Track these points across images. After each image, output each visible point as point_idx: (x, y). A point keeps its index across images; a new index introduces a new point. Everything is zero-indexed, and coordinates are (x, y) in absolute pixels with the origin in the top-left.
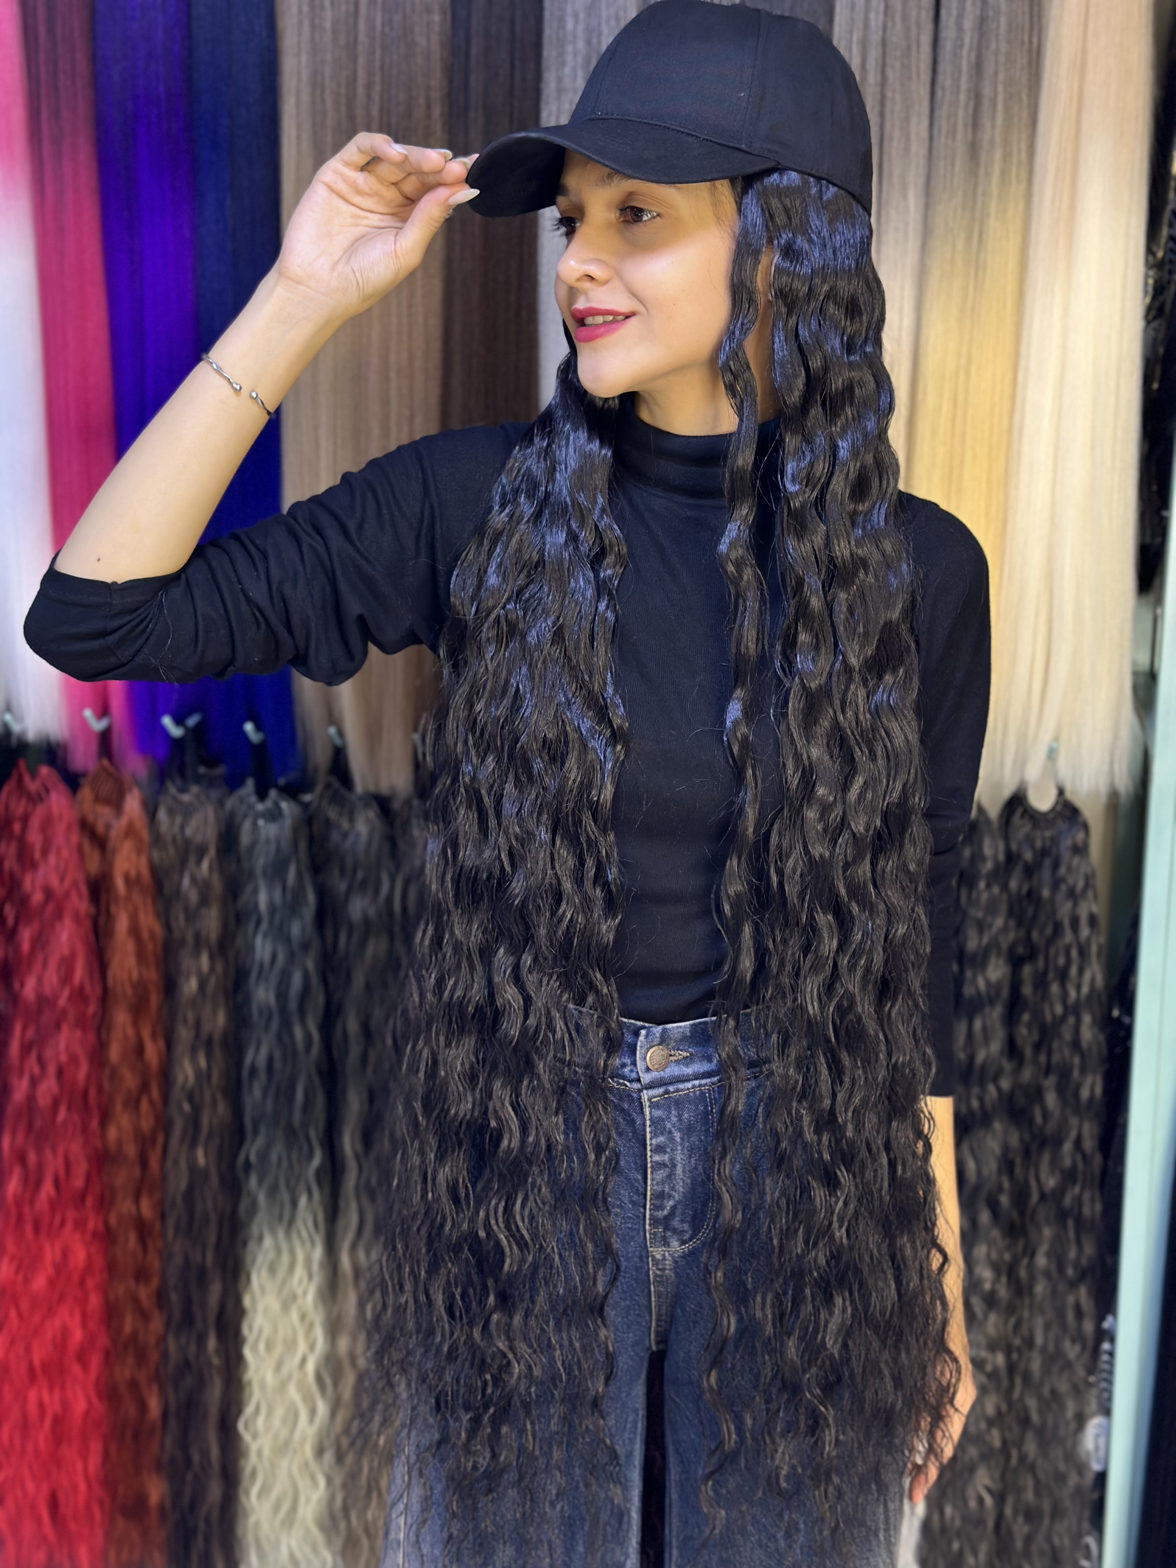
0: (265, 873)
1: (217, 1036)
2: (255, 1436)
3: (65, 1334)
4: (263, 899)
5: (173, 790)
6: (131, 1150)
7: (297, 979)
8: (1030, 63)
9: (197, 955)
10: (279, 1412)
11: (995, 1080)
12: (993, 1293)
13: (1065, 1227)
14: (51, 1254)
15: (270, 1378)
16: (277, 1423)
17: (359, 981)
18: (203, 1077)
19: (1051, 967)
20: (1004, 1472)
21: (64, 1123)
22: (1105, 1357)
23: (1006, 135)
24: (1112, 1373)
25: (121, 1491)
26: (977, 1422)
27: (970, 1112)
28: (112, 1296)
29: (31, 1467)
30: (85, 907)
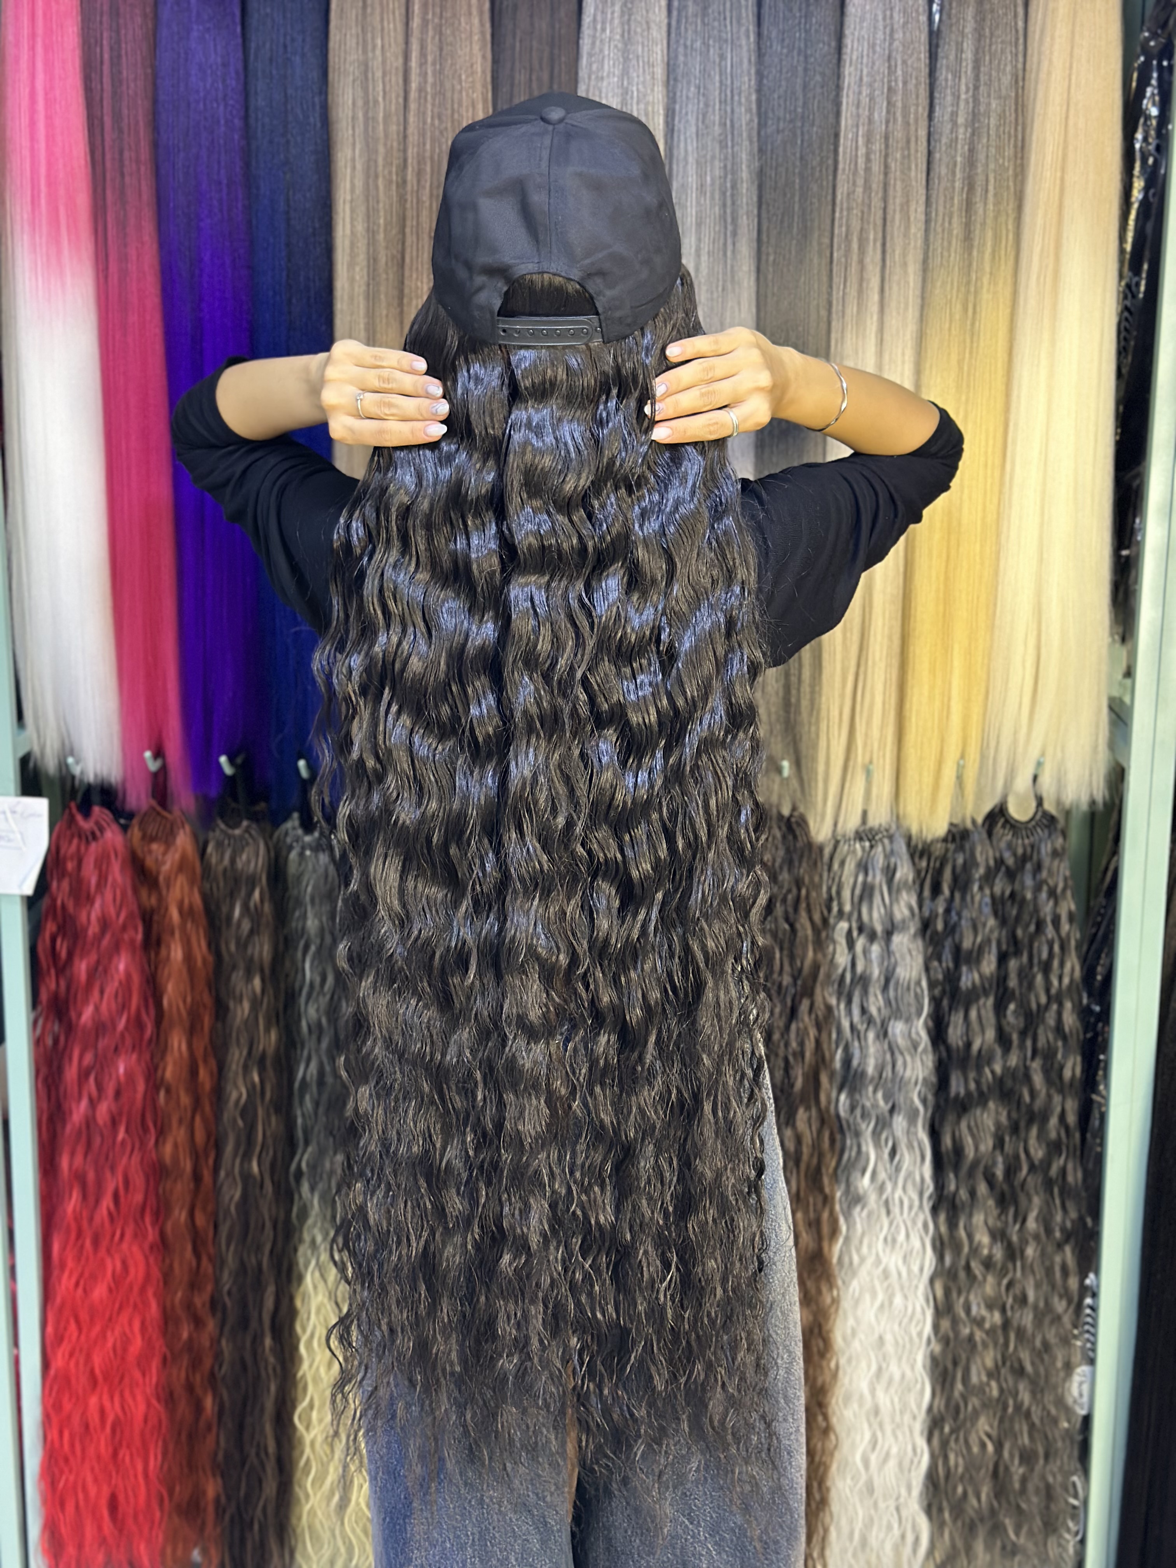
0: (313, 900)
1: (271, 1051)
2: (308, 1428)
3: (126, 1341)
4: (311, 923)
6: (186, 1164)
8: (1016, 155)
9: (249, 978)
11: (989, 1064)
12: (990, 1257)
13: (1052, 1194)
14: (111, 1265)
15: (322, 1371)
16: (329, 1416)
18: (256, 1093)
19: (1036, 961)
20: (1001, 1421)
21: (123, 1142)
22: (1088, 1311)
23: (996, 218)
24: (1094, 1325)
25: (178, 1489)
26: (979, 1375)
27: (968, 1094)
28: (168, 1304)
29: (92, 1469)
30: (140, 937)
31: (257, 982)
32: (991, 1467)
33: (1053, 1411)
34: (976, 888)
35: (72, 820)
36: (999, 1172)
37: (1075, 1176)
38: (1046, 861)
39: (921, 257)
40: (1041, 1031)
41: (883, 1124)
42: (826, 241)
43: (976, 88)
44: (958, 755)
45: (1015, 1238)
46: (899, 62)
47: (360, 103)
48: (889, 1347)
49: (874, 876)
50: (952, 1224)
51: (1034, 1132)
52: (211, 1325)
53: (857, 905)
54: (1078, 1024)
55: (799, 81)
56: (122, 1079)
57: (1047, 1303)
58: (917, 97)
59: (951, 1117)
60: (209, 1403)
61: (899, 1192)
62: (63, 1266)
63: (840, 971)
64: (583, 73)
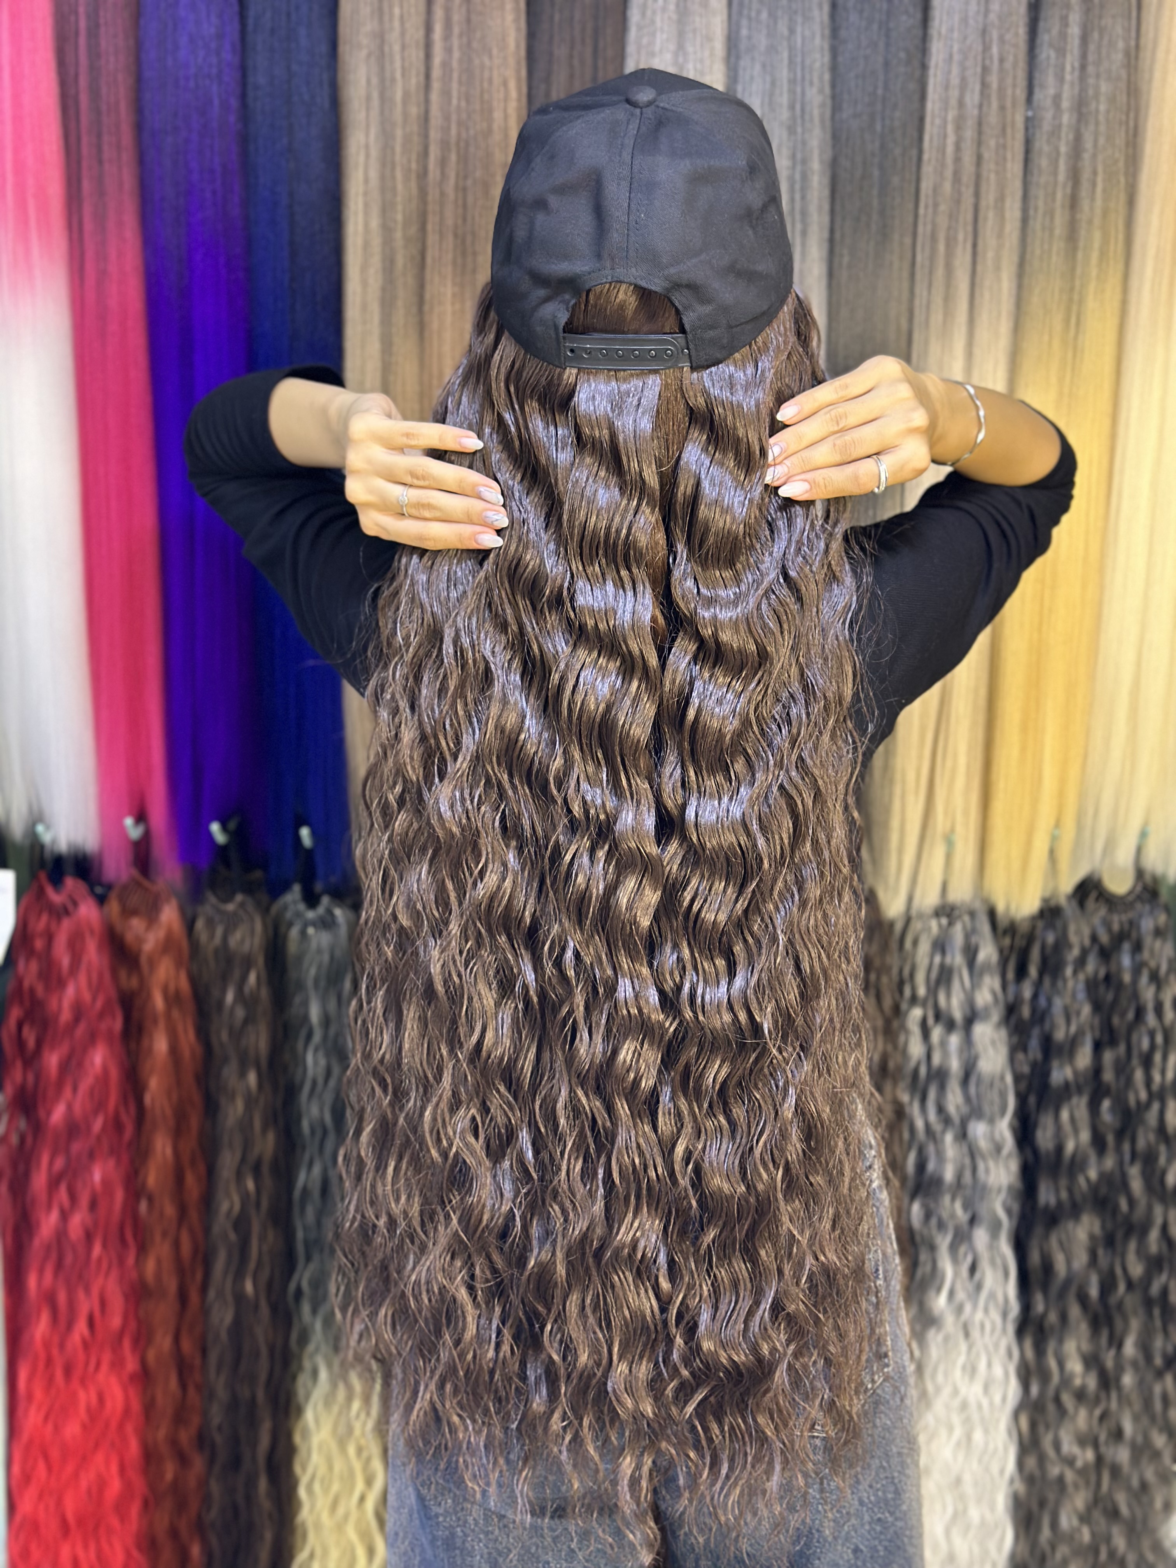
0: (316, 984)
1: (266, 1158)
4: (314, 1011)
5: (212, 900)
6: (170, 1283)
9: (243, 1072)
10: (335, 1554)
13: (1150, 1315)
14: (86, 1398)
15: (326, 1518)
18: (251, 1204)
19: (1135, 1053)
21: (100, 1260)
23: (1104, 216)
26: (1070, 1519)
27: (1060, 1203)
28: (150, 1442)
30: (118, 1025)
31: (252, 1078)
33: (1150, 1557)
34: (1068, 972)
35: (41, 893)
36: (1094, 1292)
38: (1148, 940)
39: (1015, 259)
40: (1140, 1133)
41: (962, 1237)
42: (908, 241)
43: (1083, 68)
44: (1052, 822)
45: (1110, 1365)
46: (995, 38)
47: (375, 81)
48: (968, 1488)
49: (953, 958)
50: (1040, 1350)
51: (1132, 1246)
52: (198, 1464)
53: (933, 991)
55: (880, 59)
56: (98, 1187)
57: (1146, 1438)
58: (1015, 78)
59: (1039, 1230)
60: (196, 1551)
61: (979, 1315)
62: (30, 1397)
63: (912, 1064)
64: (631, 50)
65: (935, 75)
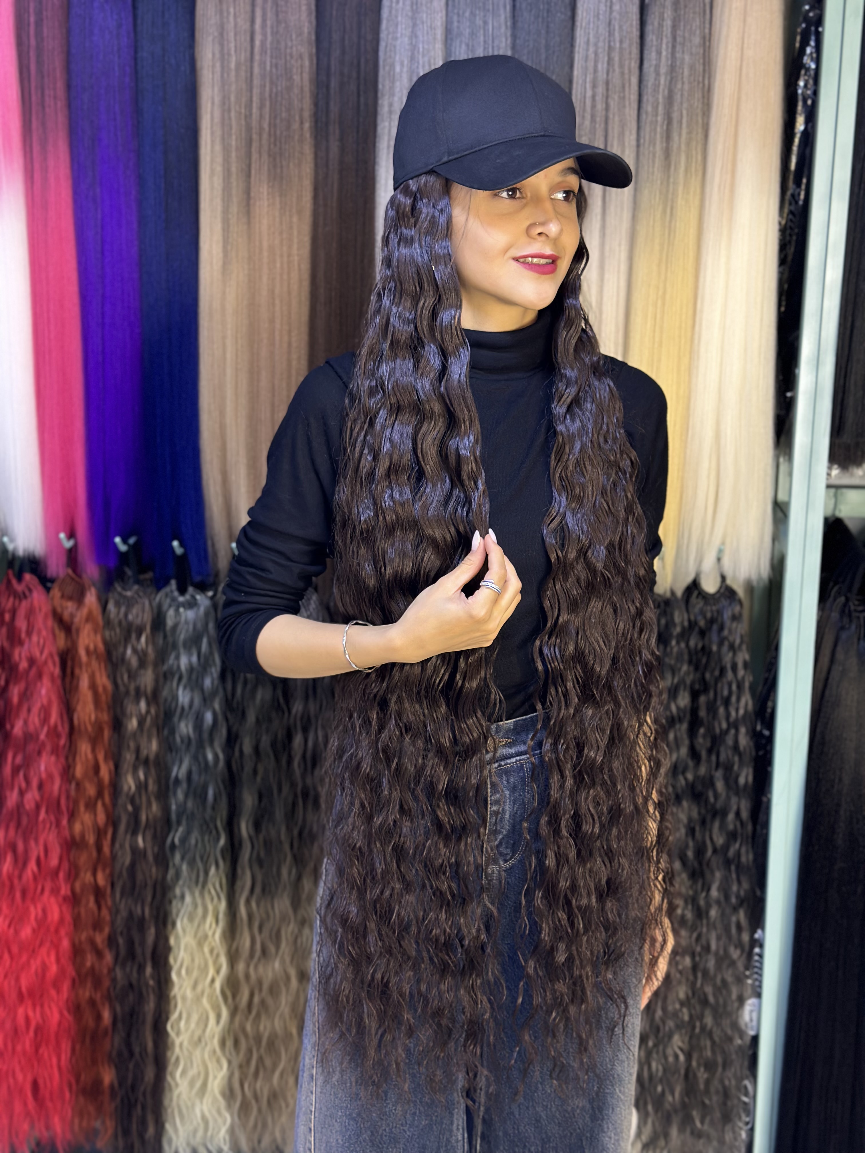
0: (185, 645)
1: (152, 757)
2: (178, 1034)
3: (45, 968)
4: (184, 661)
5: (119, 589)
6: (91, 839)
7: (209, 717)
8: (703, 97)
9: (138, 702)
10: (195, 1017)
11: (683, 773)
12: (683, 916)
13: (730, 870)
14: (35, 912)
15: (189, 994)
16: (193, 1025)
17: (251, 717)
18: (142, 787)
19: (719, 697)
20: (691, 1038)
21: (44, 821)
22: (756, 958)
23: (688, 144)
24: (761, 968)
25: (83, 1077)
26: (674, 1003)
28: (77, 941)
29: (20, 1062)
30: (57, 671)
31: (143, 705)
32: (682, 1072)
33: (729, 1032)
34: (674, 643)
35: (9, 584)
36: (690, 854)
37: (747, 857)
38: (728, 623)
40: (722, 749)
43: (674, 47)
45: (702, 903)
46: (617, 27)
47: (217, 55)
51: (717, 824)
52: (109, 957)
54: (752, 744)
55: (543, 42)
56: (44, 776)
57: (726, 950)
58: (630, 53)
60: (106, 1015)
64: (383, 35)
65: (579, 52)
